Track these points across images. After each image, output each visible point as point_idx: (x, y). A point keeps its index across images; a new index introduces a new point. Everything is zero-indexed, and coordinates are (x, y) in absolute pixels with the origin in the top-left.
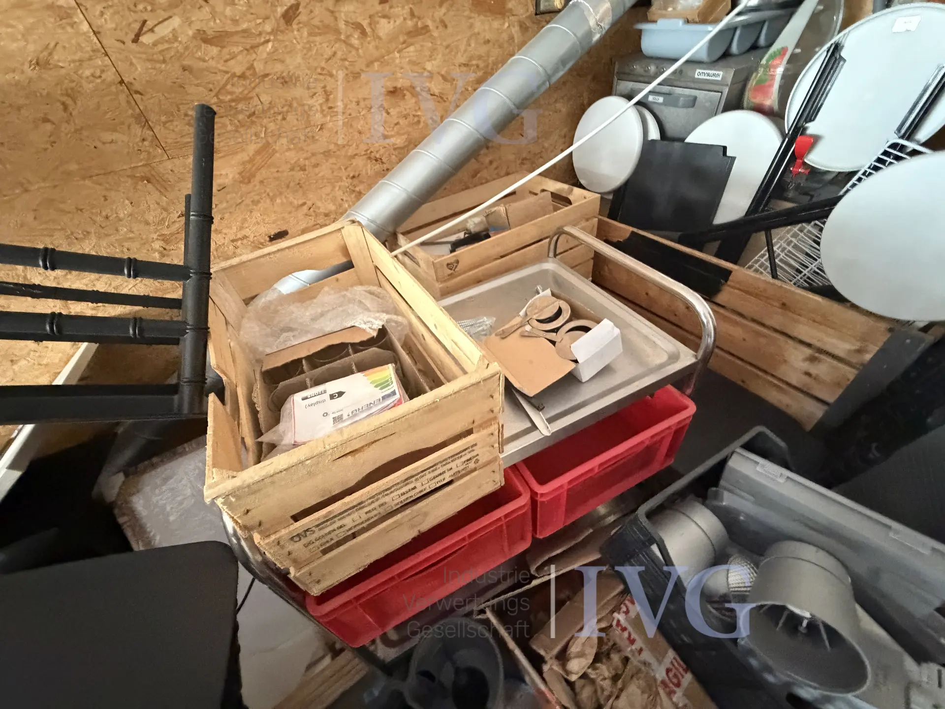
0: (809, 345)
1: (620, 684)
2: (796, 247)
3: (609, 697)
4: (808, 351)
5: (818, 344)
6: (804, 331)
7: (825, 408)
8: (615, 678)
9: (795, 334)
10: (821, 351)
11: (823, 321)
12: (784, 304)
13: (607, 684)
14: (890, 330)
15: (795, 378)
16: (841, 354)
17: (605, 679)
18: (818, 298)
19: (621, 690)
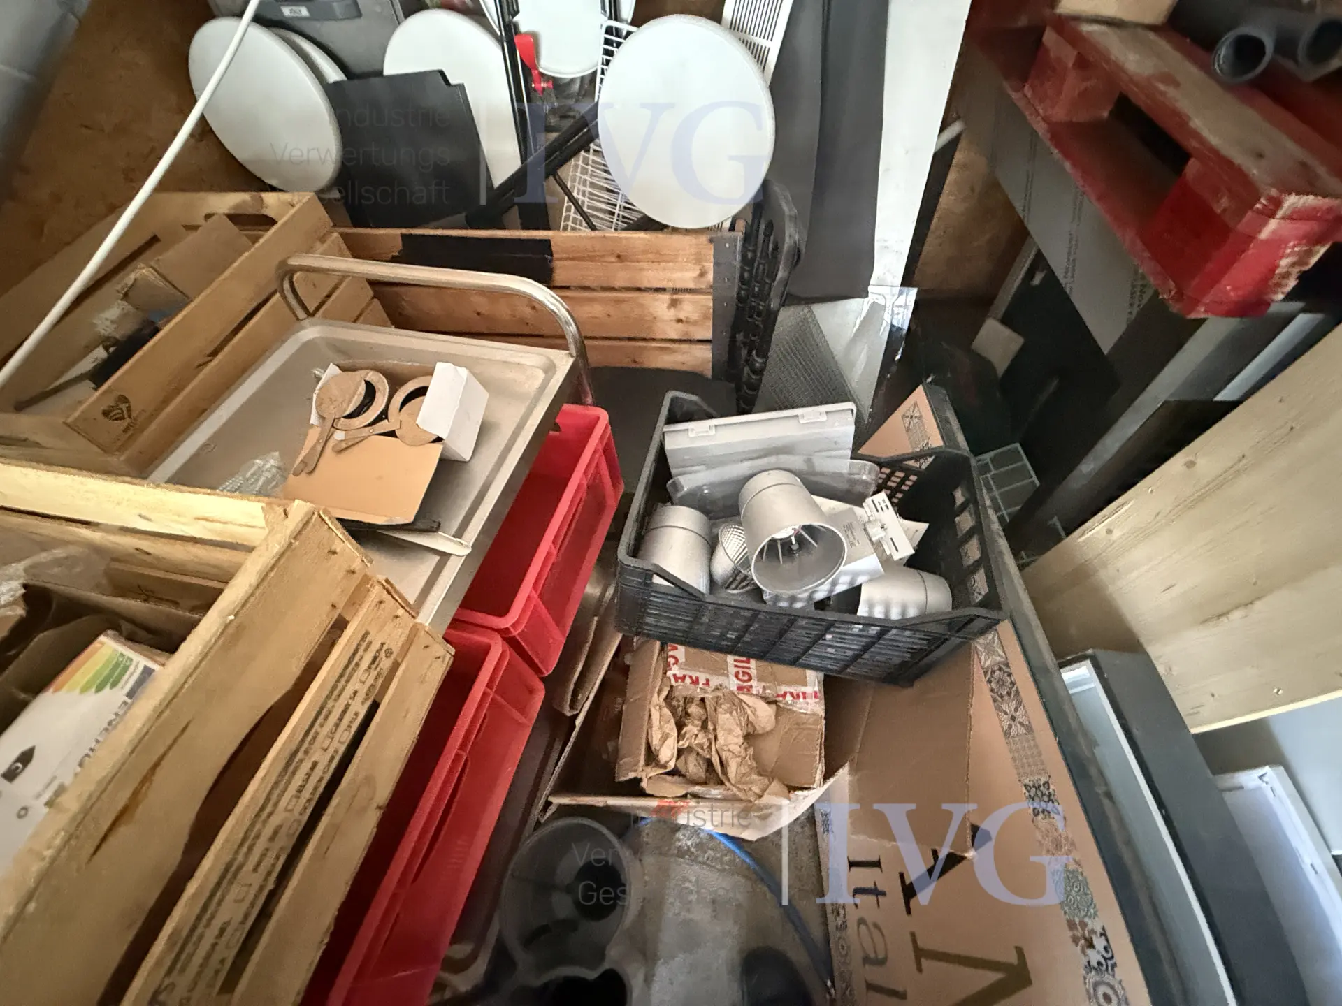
0: (664, 290)
1: (711, 727)
2: (593, 185)
3: (710, 747)
4: (666, 297)
5: (670, 285)
6: (652, 276)
7: (709, 346)
8: (704, 727)
9: (645, 284)
10: (676, 291)
11: (660, 258)
12: (619, 257)
13: (702, 739)
14: (711, 241)
15: (673, 332)
16: (691, 285)
17: (697, 735)
18: (641, 235)
19: (715, 729)
